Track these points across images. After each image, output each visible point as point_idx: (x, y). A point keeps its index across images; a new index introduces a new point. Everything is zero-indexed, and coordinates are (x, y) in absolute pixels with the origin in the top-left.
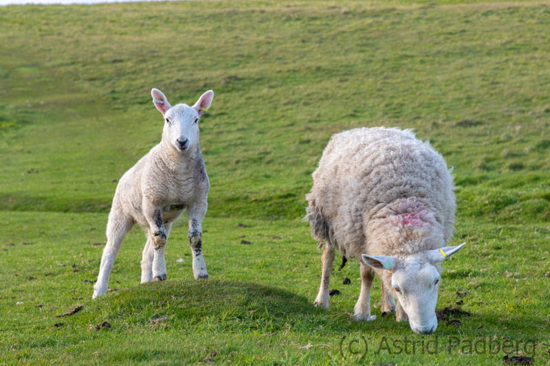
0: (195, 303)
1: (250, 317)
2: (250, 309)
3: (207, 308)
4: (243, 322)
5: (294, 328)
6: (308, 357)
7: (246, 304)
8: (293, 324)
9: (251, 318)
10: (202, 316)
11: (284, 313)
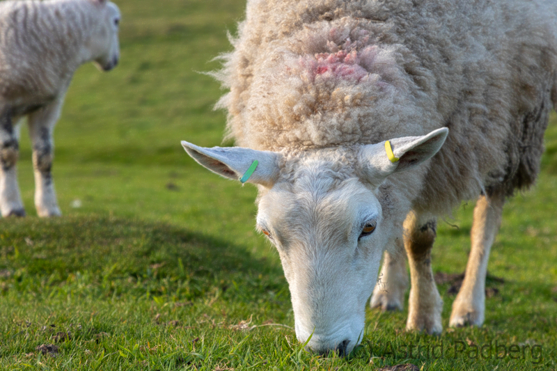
0: (63, 251)
1: (151, 276)
2: (153, 263)
3: (81, 260)
4: (139, 283)
5: (226, 295)
6: (246, 346)
7: (147, 254)
8: (224, 288)
9: (154, 277)
10: (71, 271)
11: (211, 270)
